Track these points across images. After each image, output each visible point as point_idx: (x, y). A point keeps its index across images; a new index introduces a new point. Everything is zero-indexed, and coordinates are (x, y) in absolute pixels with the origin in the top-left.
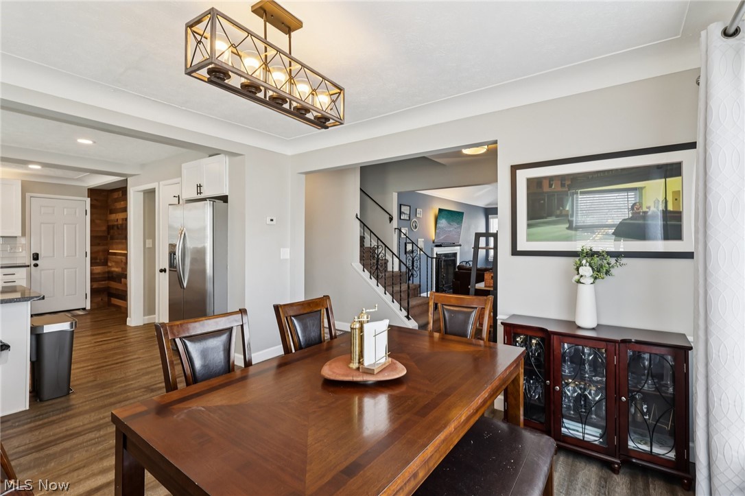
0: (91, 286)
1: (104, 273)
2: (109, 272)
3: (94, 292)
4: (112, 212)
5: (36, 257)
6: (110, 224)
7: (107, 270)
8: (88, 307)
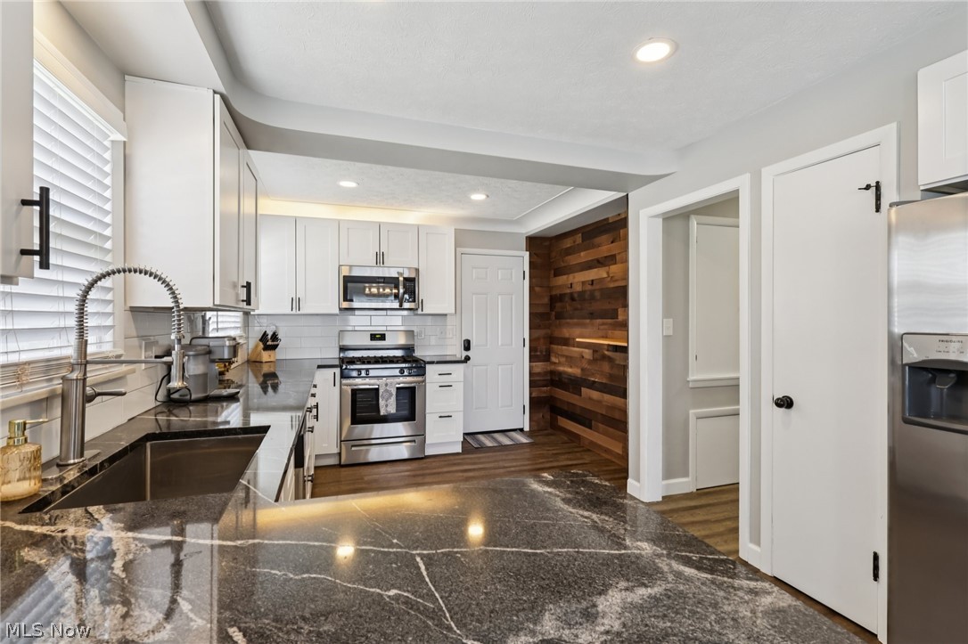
0: (530, 394)
1: (546, 373)
2: (552, 373)
3: (534, 403)
4: (558, 273)
5: (467, 345)
6: (556, 292)
7: (549, 369)
8: (527, 429)
